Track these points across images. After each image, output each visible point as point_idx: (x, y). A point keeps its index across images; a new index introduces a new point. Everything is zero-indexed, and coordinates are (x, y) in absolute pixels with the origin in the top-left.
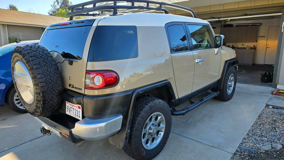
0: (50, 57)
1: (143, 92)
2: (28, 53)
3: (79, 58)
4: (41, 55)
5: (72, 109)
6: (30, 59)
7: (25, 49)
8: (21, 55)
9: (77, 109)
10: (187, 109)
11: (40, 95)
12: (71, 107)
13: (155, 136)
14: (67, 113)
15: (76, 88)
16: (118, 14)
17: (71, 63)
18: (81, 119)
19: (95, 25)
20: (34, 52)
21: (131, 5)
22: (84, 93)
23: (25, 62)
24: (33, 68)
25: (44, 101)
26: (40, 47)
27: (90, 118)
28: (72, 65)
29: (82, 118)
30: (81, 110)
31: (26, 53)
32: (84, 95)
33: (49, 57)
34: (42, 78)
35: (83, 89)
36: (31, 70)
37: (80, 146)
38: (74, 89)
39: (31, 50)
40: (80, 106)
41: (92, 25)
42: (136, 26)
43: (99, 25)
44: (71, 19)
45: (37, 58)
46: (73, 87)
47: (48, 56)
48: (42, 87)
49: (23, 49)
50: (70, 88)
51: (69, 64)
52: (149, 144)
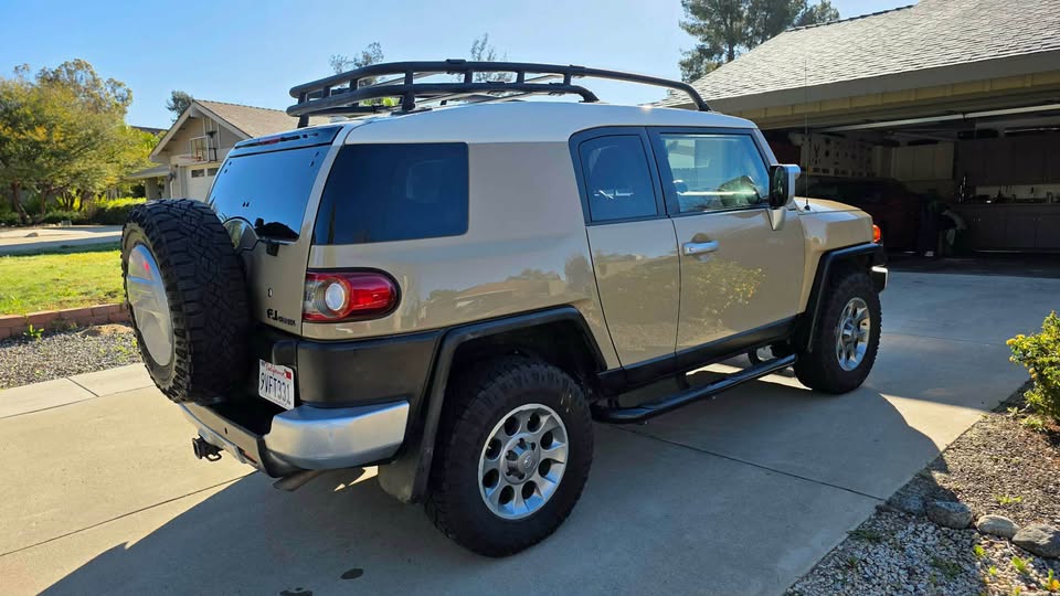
0: (220, 232)
1: (476, 336)
2: (159, 222)
3: (293, 236)
4: (192, 228)
5: (272, 381)
6: (164, 238)
7: (154, 211)
8: (143, 226)
9: (283, 379)
10: (652, 403)
11: (184, 337)
12: (270, 374)
13: (536, 477)
14: (262, 393)
15: (281, 319)
16: (417, 108)
17: (273, 250)
18: (291, 406)
19: (338, 142)
20: (176, 220)
21: (462, 81)
22: (299, 333)
23: (151, 247)
24: (168, 261)
25: (195, 355)
26: (195, 205)
27: (315, 405)
28: (275, 255)
29: (295, 406)
30: (291, 383)
31: (154, 222)
32: (300, 339)
33: (215, 234)
34: (193, 289)
35: (298, 321)
36: (164, 266)
37: (292, 490)
38: (278, 324)
39: (169, 213)
40: (290, 371)
41: (331, 143)
42: (464, 143)
43: (347, 142)
44: (303, 123)
45: (180, 236)
46: (275, 319)
47: (212, 231)
48: (191, 314)
49: (149, 210)
50: (271, 322)
51: (268, 253)
52: (511, 504)
